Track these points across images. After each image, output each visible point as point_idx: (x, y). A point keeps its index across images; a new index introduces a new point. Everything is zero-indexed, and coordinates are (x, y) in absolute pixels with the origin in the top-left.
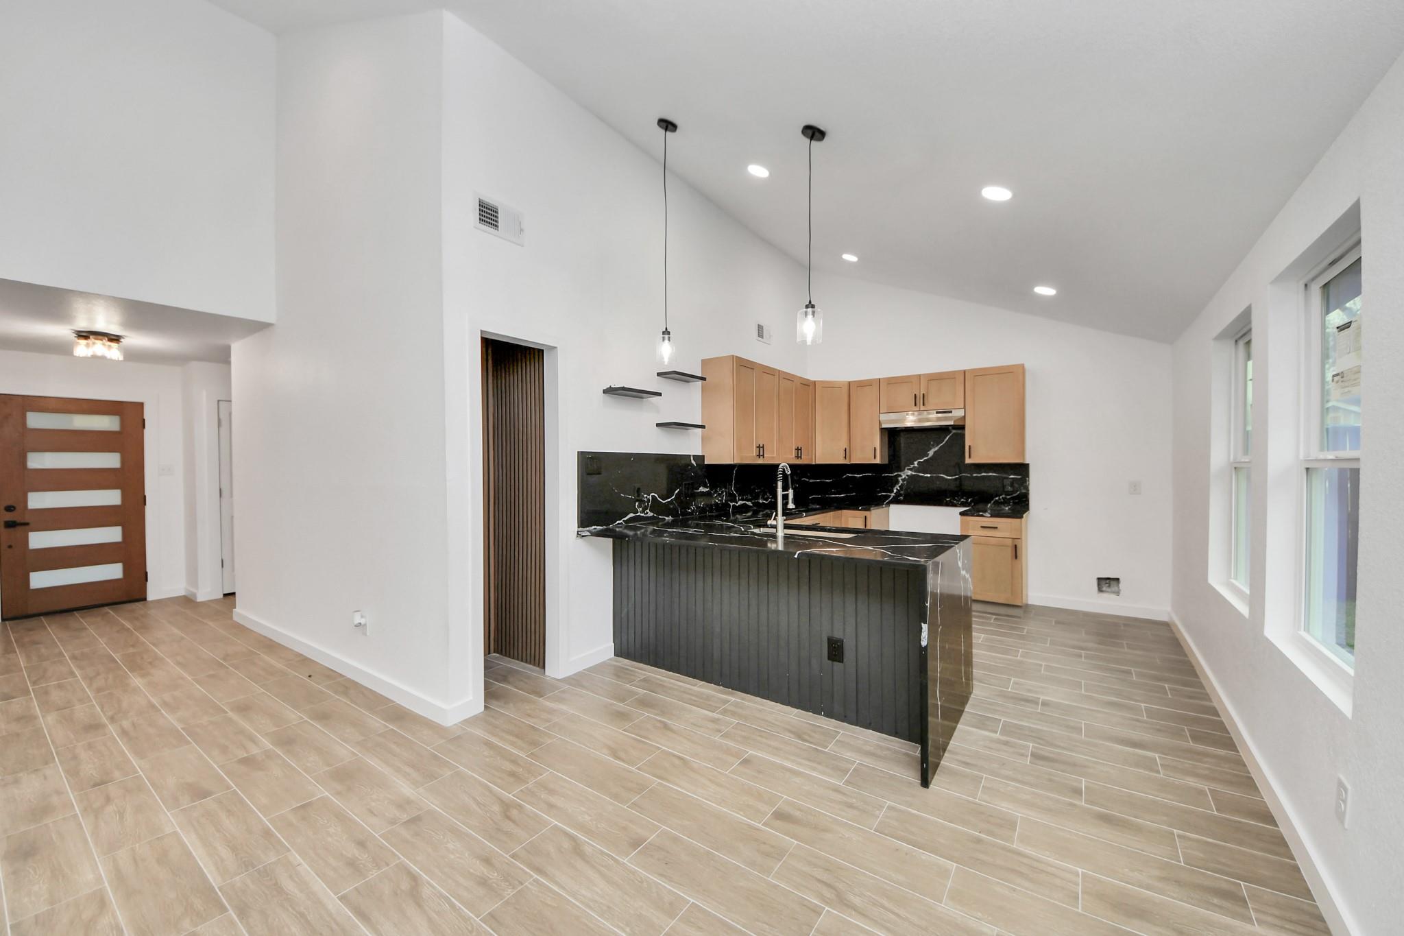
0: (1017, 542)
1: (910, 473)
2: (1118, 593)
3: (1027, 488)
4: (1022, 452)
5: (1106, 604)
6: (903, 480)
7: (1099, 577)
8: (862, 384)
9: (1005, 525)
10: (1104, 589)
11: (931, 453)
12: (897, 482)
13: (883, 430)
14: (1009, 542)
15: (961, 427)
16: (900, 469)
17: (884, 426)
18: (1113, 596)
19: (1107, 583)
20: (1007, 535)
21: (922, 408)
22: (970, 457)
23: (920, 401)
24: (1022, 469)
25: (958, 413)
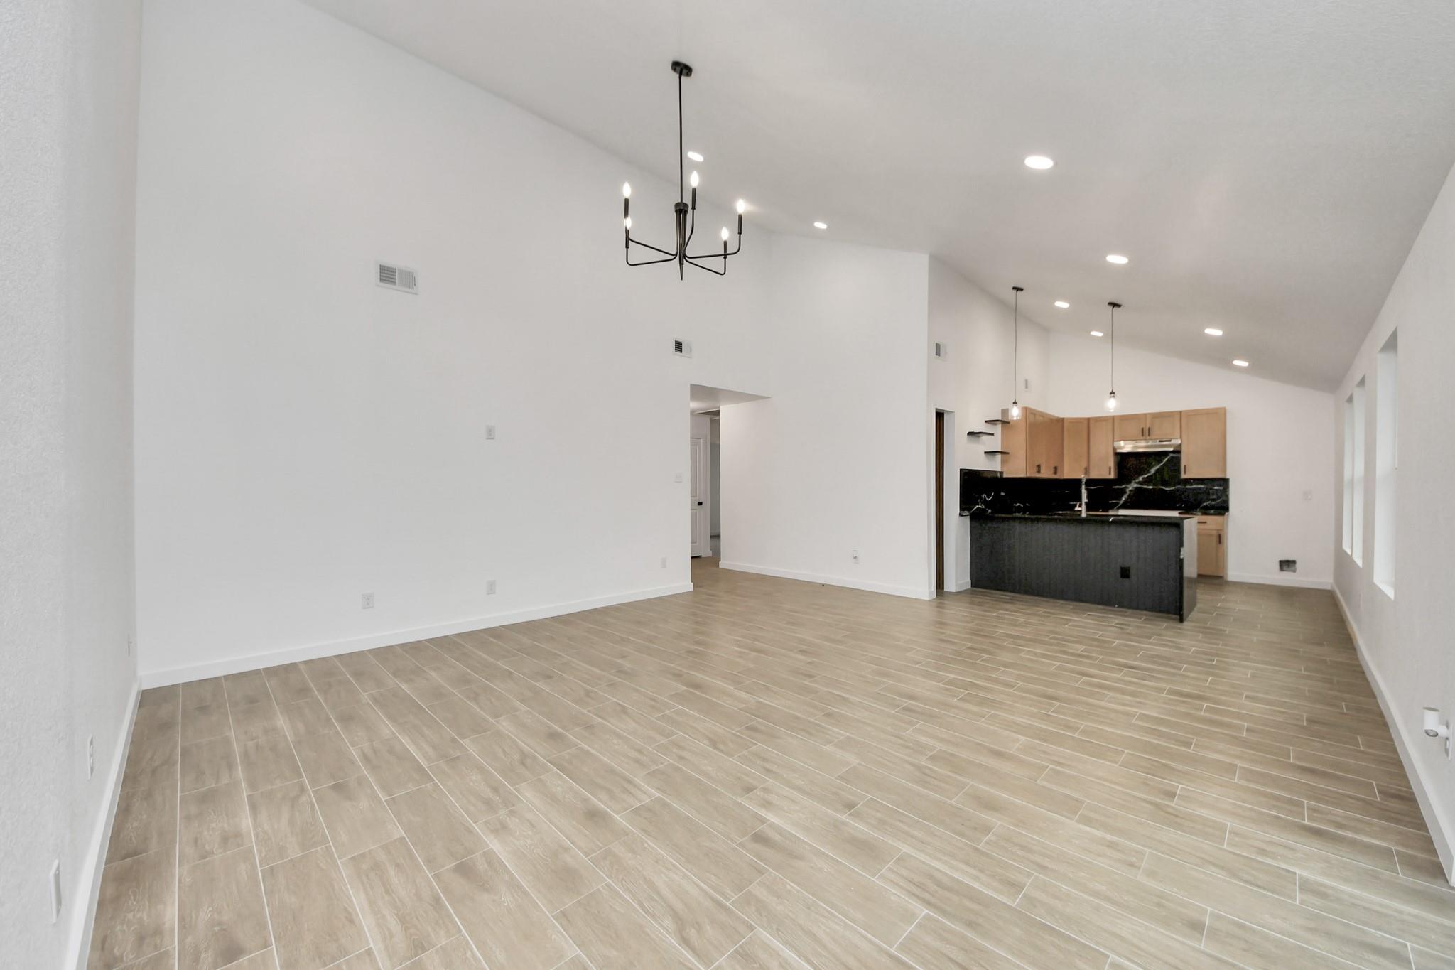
0: (1220, 532)
1: (1135, 485)
2: (1294, 571)
3: (1227, 496)
4: (1224, 470)
5: (1287, 579)
6: (1131, 491)
7: (1281, 559)
8: (1098, 420)
9: (1212, 521)
10: (1285, 569)
11: (1153, 471)
12: (1126, 493)
13: (1117, 454)
14: (1215, 532)
15: (1177, 452)
16: (1129, 482)
17: (1118, 451)
18: (1292, 573)
19: (1286, 565)
20: (1214, 527)
21: (1148, 438)
22: (1185, 473)
23: (1145, 433)
24: (1225, 482)
25: (1177, 442)
